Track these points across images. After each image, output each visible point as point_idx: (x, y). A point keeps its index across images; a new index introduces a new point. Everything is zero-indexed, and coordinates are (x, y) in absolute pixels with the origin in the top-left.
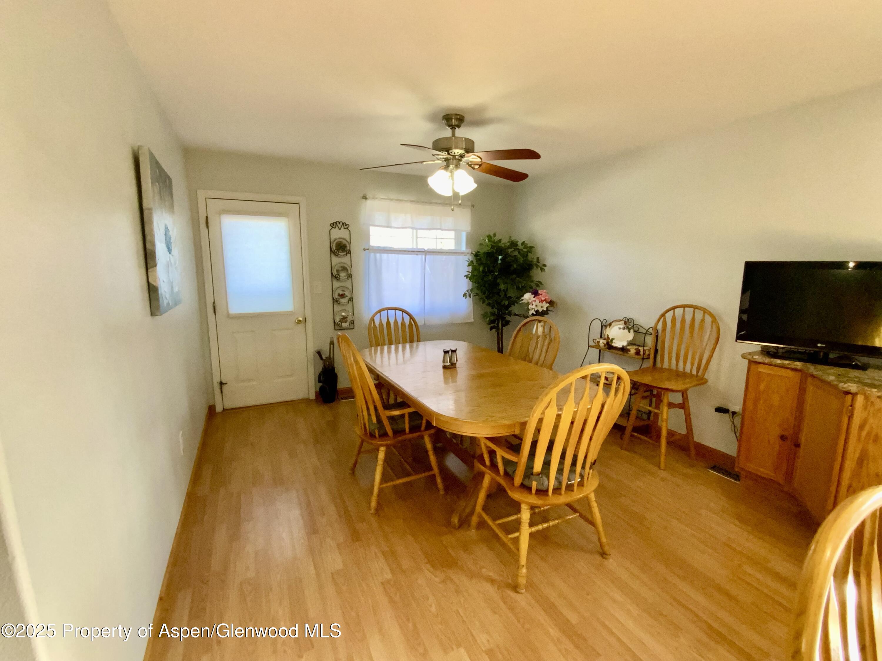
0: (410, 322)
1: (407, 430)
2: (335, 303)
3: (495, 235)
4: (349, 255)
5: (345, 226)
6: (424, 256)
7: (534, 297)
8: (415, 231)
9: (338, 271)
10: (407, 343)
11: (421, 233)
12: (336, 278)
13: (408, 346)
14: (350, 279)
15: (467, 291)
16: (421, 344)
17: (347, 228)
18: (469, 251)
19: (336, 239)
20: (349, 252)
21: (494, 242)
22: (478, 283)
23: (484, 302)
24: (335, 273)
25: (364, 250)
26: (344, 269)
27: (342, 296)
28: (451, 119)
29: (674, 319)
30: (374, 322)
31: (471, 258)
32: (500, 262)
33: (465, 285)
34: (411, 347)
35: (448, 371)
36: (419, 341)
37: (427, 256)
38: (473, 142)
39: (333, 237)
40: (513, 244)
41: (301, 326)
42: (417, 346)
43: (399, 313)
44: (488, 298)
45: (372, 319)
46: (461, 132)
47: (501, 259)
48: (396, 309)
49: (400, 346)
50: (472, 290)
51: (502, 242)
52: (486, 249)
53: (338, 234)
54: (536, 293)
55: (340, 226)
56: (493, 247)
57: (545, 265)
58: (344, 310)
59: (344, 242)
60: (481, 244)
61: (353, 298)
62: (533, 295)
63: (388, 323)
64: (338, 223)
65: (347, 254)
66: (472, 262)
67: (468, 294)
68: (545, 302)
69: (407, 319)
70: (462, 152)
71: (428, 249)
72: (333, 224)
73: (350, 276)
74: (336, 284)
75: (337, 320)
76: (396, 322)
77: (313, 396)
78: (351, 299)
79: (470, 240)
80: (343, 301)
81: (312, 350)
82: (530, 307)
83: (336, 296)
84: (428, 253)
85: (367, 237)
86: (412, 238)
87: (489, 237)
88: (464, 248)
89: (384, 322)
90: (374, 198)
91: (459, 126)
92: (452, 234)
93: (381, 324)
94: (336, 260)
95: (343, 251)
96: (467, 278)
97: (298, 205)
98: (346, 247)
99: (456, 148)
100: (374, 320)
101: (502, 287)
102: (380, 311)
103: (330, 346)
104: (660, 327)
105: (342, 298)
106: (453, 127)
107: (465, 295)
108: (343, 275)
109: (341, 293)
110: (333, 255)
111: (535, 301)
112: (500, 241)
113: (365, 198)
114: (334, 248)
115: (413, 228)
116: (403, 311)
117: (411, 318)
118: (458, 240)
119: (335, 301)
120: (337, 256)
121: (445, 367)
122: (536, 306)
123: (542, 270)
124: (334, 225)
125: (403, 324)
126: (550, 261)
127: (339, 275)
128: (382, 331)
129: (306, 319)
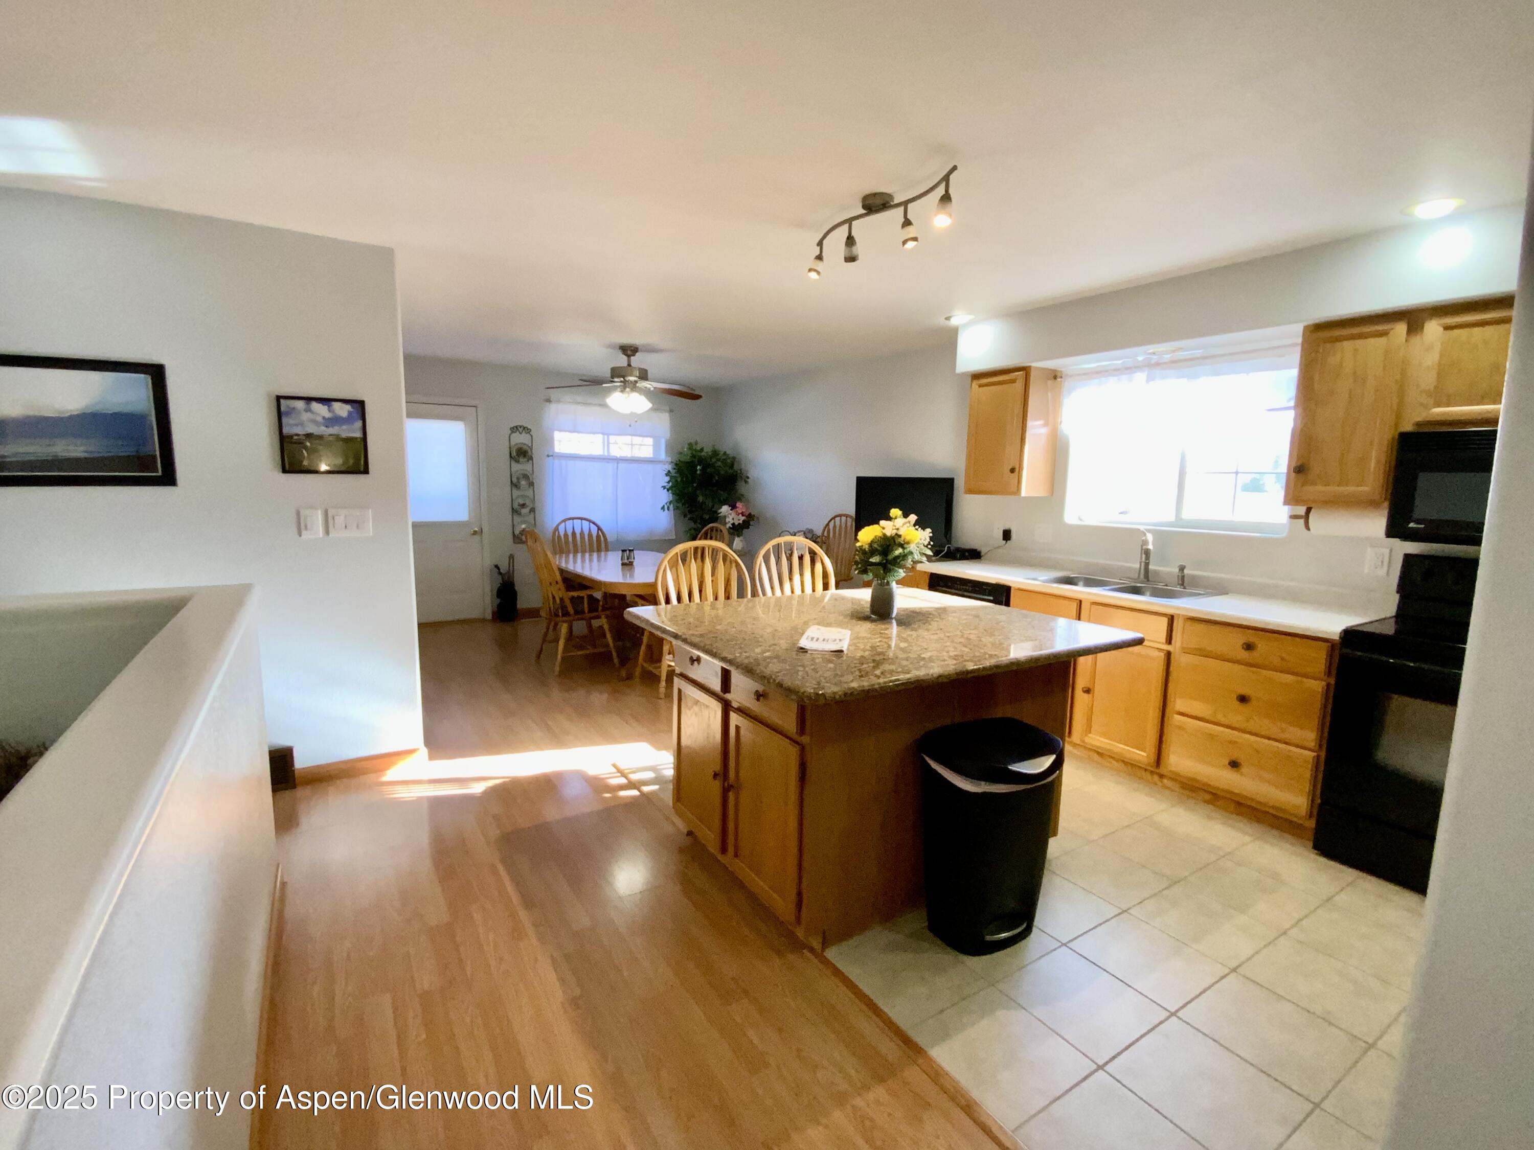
0: (598, 532)
1: (586, 610)
2: (515, 514)
3: (696, 443)
4: (531, 462)
5: (527, 430)
6: (616, 465)
7: (731, 510)
8: (606, 436)
9: (518, 479)
10: (594, 552)
11: (613, 438)
12: (516, 486)
13: (595, 555)
14: (532, 487)
15: (666, 504)
16: (610, 553)
17: (529, 433)
18: (669, 459)
19: (517, 444)
20: (531, 458)
21: (696, 450)
22: (678, 495)
23: (685, 516)
24: (515, 480)
25: (548, 456)
26: (526, 477)
27: (523, 506)
28: (627, 350)
29: (835, 527)
30: (559, 532)
31: (669, 467)
32: (698, 472)
33: (665, 497)
34: (599, 557)
35: (626, 568)
36: (607, 550)
37: (619, 465)
38: (646, 371)
39: (513, 443)
40: (715, 453)
41: (477, 538)
42: (606, 555)
43: (585, 523)
44: (690, 512)
45: (557, 529)
46: (636, 360)
47: (700, 470)
48: (582, 519)
49: (587, 555)
50: (670, 502)
51: (705, 450)
52: (687, 458)
53: (520, 439)
54: (733, 507)
55: (521, 430)
56: (694, 456)
57: (748, 478)
58: (524, 522)
59: (525, 447)
60: (681, 453)
61: (534, 508)
62: (730, 508)
63: (574, 533)
64: (518, 428)
65: (528, 461)
66: (669, 471)
67: (666, 507)
68: (741, 515)
69: (594, 529)
70: (636, 379)
71: (620, 457)
72: (513, 428)
73: (531, 484)
74: (516, 493)
75: (517, 532)
76: (582, 533)
77: (489, 616)
78: (533, 510)
79: (669, 447)
80: (525, 511)
81: (488, 562)
82: (727, 520)
83: (516, 506)
84: (620, 461)
85: (550, 442)
86: (604, 443)
87: (690, 444)
88: (663, 456)
89: (570, 533)
90: (558, 401)
91: (634, 355)
92: (650, 441)
93: (566, 535)
94: (516, 467)
95: (525, 456)
96: (664, 489)
97: (475, 408)
98: (528, 452)
99: (631, 375)
100: (558, 529)
101: (700, 499)
102: (564, 521)
103: (510, 560)
104: (826, 534)
105: (523, 508)
106: (629, 356)
107: (663, 508)
108: (523, 482)
109: (522, 502)
110: (513, 463)
111: (731, 514)
112: (702, 450)
113: (549, 401)
114: (514, 454)
115: (603, 434)
116: (590, 521)
117: (599, 529)
118: (656, 446)
119: (514, 511)
120: (517, 462)
121: (623, 564)
122: (733, 519)
123: (746, 482)
124: (515, 429)
125: (590, 535)
126: (753, 473)
127: (519, 482)
128: (567, 542)
129: (482, 529)
